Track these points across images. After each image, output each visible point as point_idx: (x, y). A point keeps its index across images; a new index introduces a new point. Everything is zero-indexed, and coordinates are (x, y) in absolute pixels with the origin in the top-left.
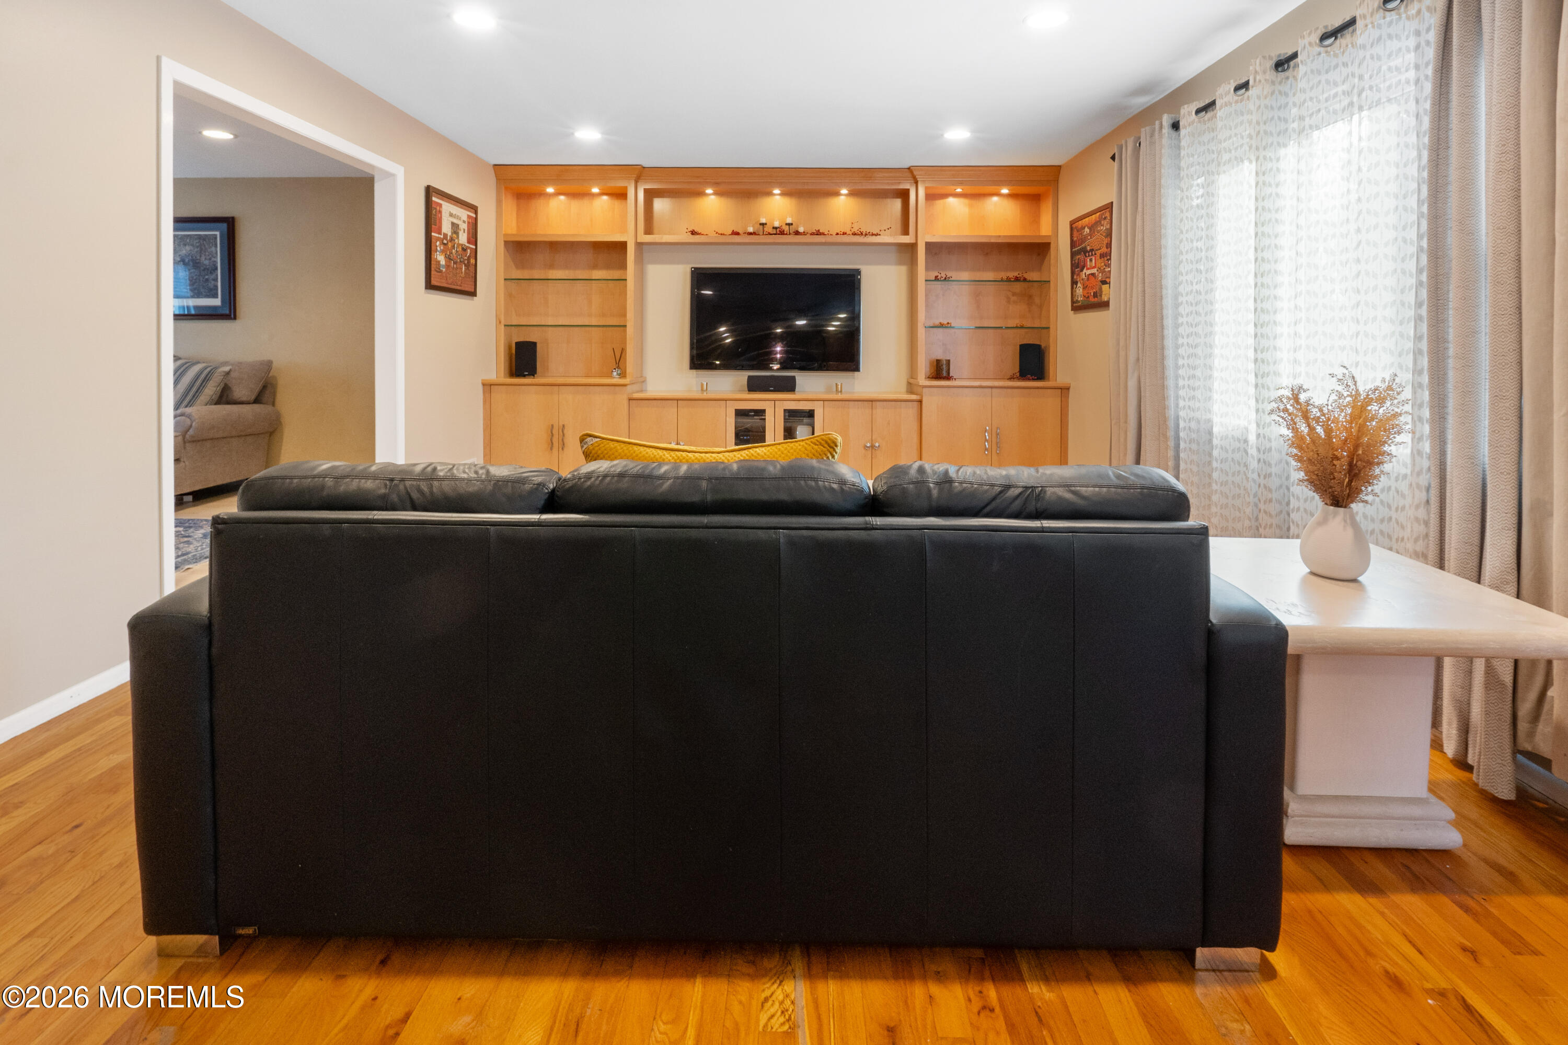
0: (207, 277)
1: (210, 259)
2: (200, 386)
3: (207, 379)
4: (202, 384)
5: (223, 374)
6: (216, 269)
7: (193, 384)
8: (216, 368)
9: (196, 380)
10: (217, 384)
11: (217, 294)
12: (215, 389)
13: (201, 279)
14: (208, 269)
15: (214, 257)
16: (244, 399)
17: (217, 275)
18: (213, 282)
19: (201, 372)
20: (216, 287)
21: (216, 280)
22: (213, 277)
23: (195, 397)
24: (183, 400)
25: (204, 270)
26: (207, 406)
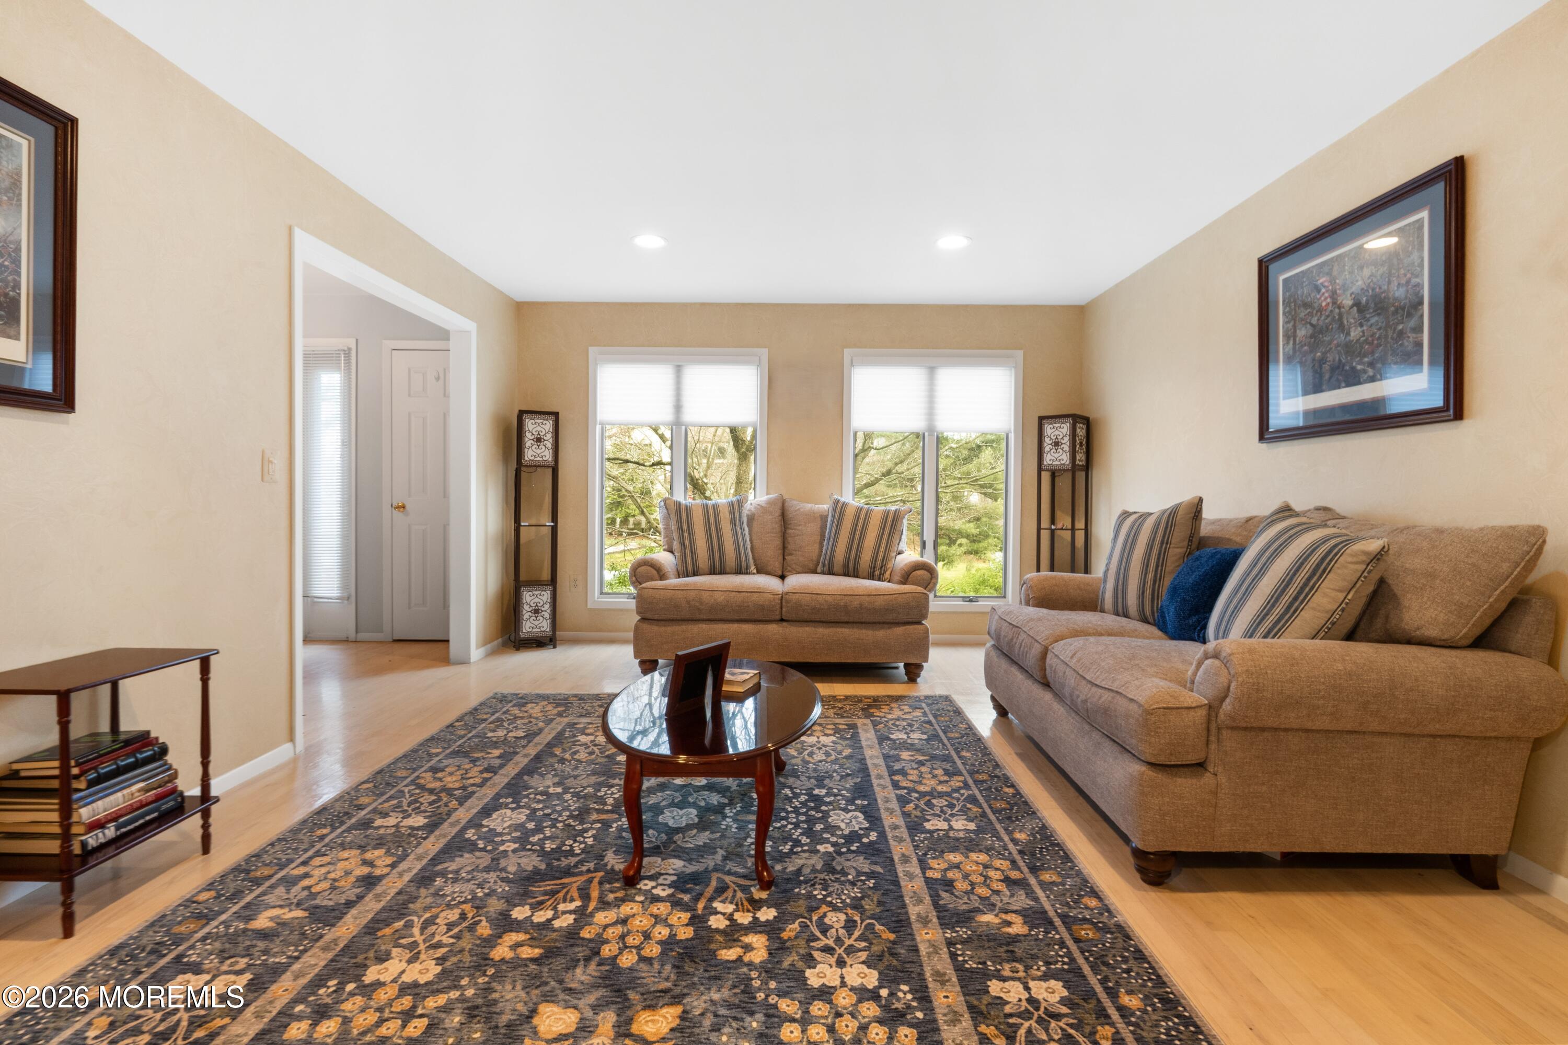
0: (1400, 327)
1: (1408, 282)
2: (1305, 585)
3: (1321, 570)
4: (1309, 579)
5: (1364, 558)
6: (1421, 303)
7: (1291, 579)
8: (1349, 542)
9: (1297, 570)
10: (1346, 585)
11: (1422, 360)
12: (1341, 596)
13: (1390, 333)
14: (1403, 308)
15: (1417, 276)
16: (1432, 632)
17: (1422, 316)
18: (1412, 336)
19: (1313, 548)
20: (1419, 345)
21: (1419, 329)
22: (1412, 323)
23: (1292, 610)
24: (1267, 614)
25: (1396, 312)
26: (1317, 641)
